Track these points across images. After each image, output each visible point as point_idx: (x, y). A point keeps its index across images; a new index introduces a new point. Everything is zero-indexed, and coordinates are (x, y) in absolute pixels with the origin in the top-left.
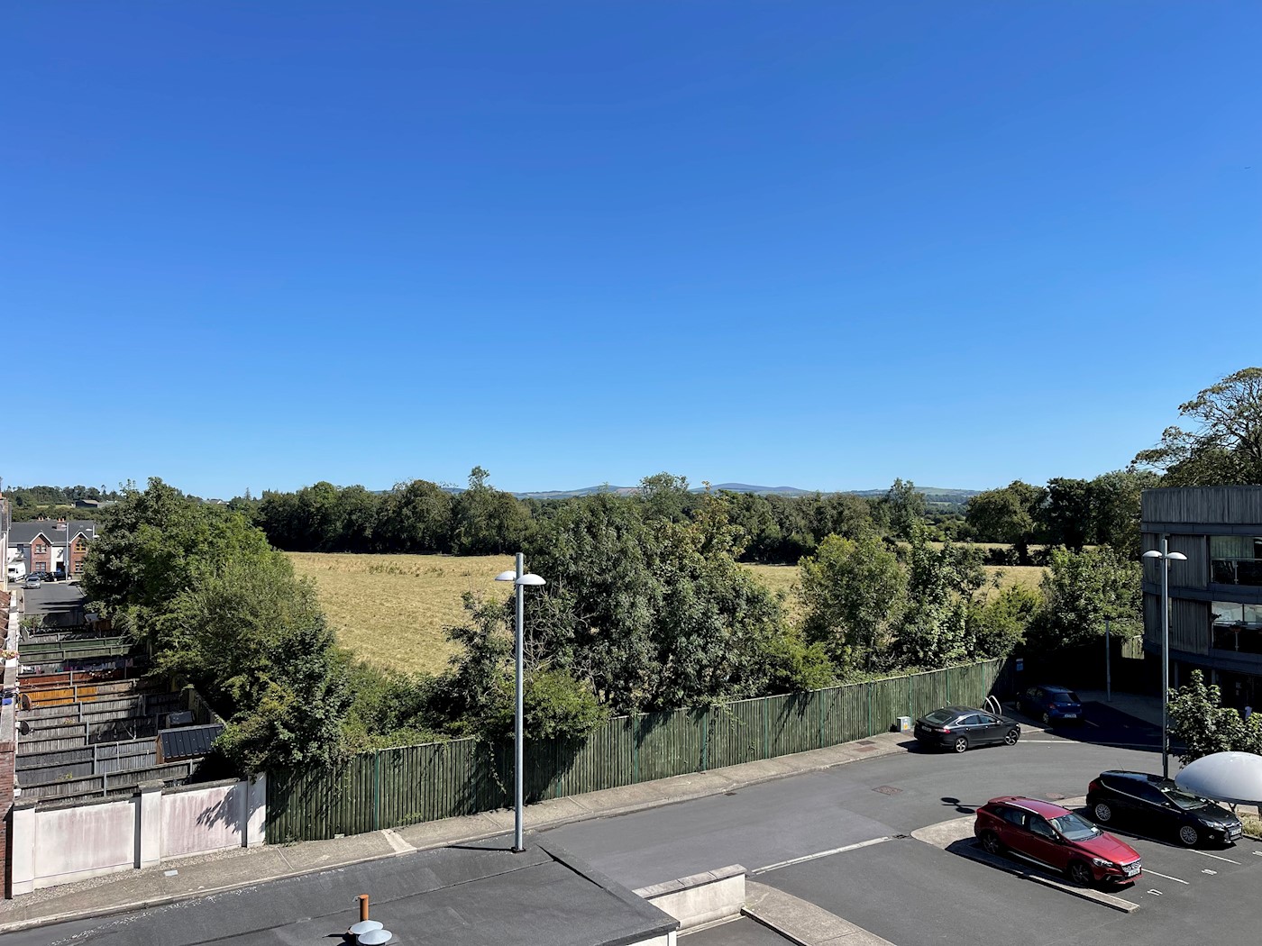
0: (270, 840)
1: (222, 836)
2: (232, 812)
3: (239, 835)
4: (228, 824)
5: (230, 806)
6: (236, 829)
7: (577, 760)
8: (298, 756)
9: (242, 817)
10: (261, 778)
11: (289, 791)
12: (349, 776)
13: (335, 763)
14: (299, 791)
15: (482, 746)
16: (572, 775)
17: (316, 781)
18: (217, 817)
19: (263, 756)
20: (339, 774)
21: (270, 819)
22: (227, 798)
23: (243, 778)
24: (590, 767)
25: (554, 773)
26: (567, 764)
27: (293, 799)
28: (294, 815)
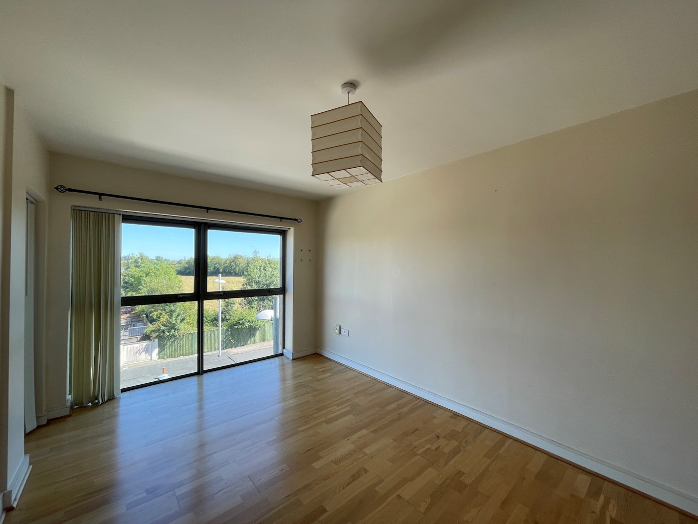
0: (160, 358)
1: (144, 357)
2: (147, 350)
3: (149, 357)
4: (146, 354)
5: (146, 349)
6: (149, 355)
7: (257, 334)
8: (167, 334)
9: (150, 351)
10: (157, 340)
11: (166, 344)
12: (184, 339)
13: (180, 336)
14: (169, 344)
15: (227, 330)
16: (255, 338)
17: (174, 341)
18: (142, 352)
19: (157, 334)
20: (181, 339)
21: (160, 352)
22: (145, 346)
23: (150, 340)
24: (261, 336)
25: (250, 337)
26: (254, 335)
27: (167, 346)
28: (167, 351)
